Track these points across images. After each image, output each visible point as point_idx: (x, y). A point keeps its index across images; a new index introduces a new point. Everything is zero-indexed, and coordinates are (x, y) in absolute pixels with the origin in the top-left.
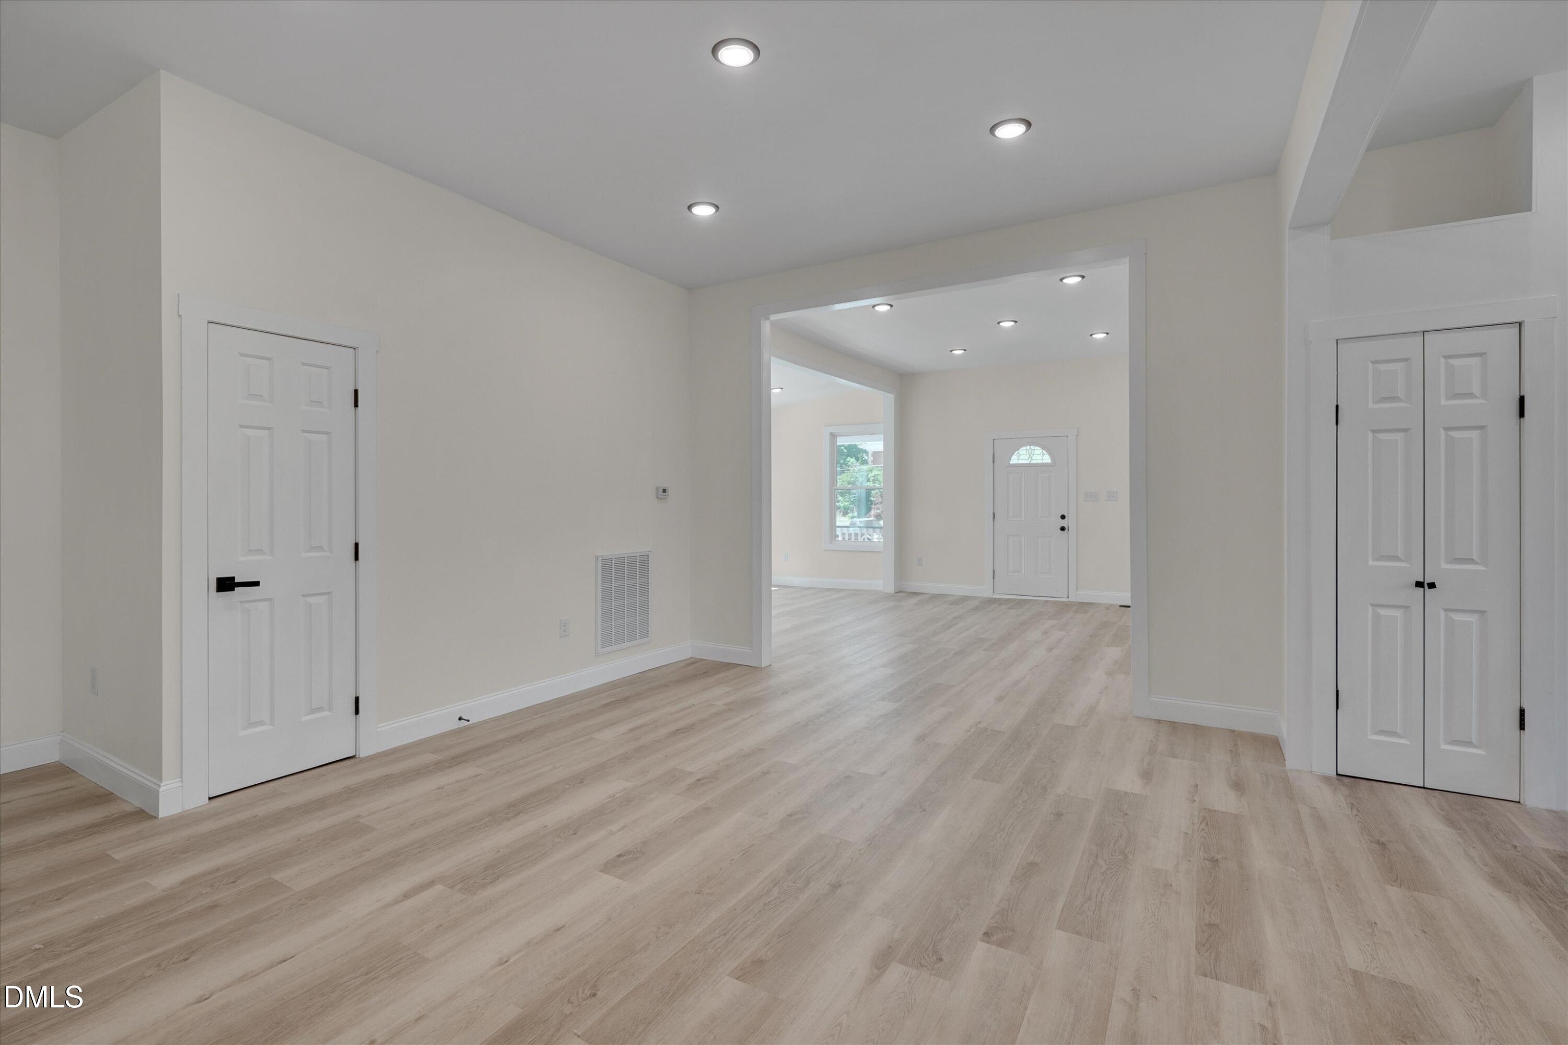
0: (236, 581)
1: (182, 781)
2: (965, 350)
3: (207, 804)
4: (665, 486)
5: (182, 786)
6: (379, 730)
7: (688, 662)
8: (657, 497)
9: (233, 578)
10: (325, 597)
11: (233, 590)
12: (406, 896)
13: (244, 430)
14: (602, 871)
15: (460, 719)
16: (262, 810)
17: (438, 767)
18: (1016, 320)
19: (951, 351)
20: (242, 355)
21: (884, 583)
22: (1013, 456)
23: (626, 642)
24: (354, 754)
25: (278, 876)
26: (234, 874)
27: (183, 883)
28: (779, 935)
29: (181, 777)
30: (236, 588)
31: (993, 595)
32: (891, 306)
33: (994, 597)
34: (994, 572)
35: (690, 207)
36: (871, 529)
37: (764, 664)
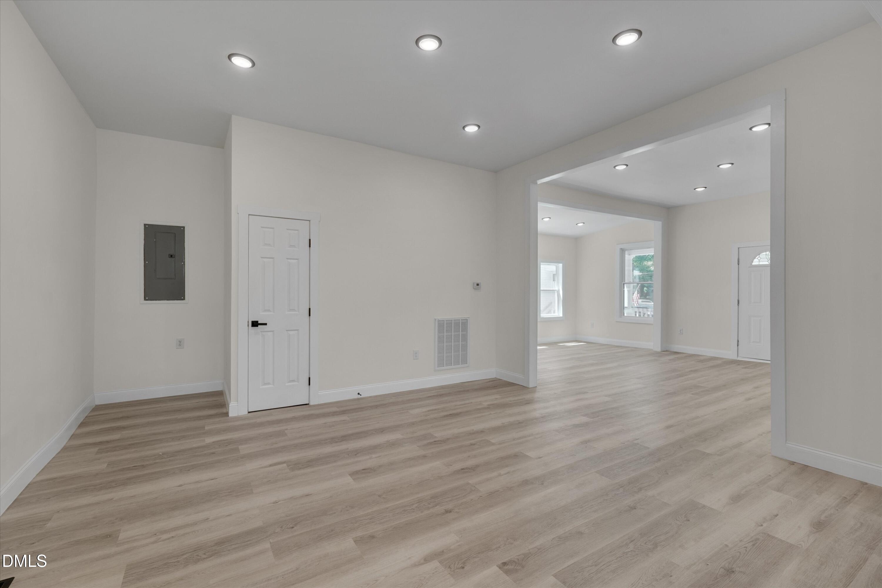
0: (259, 322)
1: (238, 403)
2: (706, 188)
3: (247, 414)
4: (478, 282)
5: (238, 405)
6: (319, 393)
7: (491, 380)
8: (474, 288)
9: (257, 322)
10: (296, 332)
11: (257, 326)
12: (271, 466)
13: (263, 259)
14: (350, 475)
15: (359, 394)
16: (259, 420)
17: (334, 414)
18: (733, 163)
19: (695, 189)
20: (262, 227)
21: (655, 345)
22: (755, 259)
23: (453, 365)
24: (308, 403)
25: (240, 447)
26: (229, 442)
27: (213, 442)
28: (394, 527)
29: (237, 401)
30: (259, 326)
31: (737, 358)
32: (627, 165)
33: (738, 359)
34: (738, 341)
35: (464, 128)
36: (645, 309)
37: (531, 385)
